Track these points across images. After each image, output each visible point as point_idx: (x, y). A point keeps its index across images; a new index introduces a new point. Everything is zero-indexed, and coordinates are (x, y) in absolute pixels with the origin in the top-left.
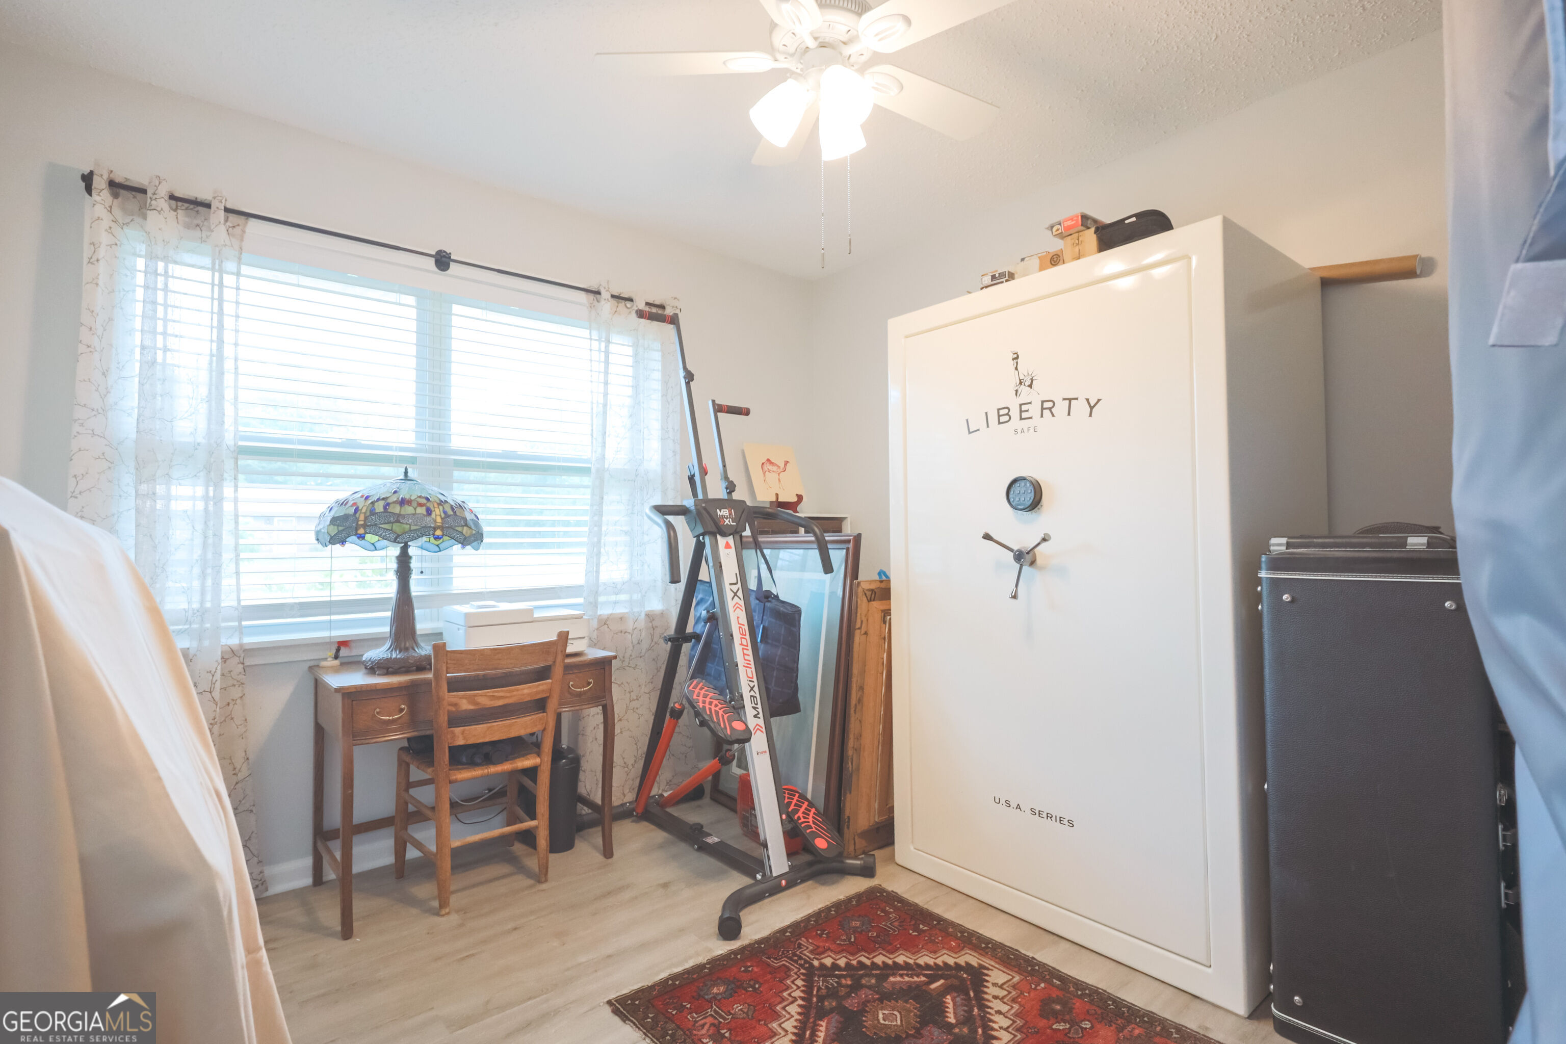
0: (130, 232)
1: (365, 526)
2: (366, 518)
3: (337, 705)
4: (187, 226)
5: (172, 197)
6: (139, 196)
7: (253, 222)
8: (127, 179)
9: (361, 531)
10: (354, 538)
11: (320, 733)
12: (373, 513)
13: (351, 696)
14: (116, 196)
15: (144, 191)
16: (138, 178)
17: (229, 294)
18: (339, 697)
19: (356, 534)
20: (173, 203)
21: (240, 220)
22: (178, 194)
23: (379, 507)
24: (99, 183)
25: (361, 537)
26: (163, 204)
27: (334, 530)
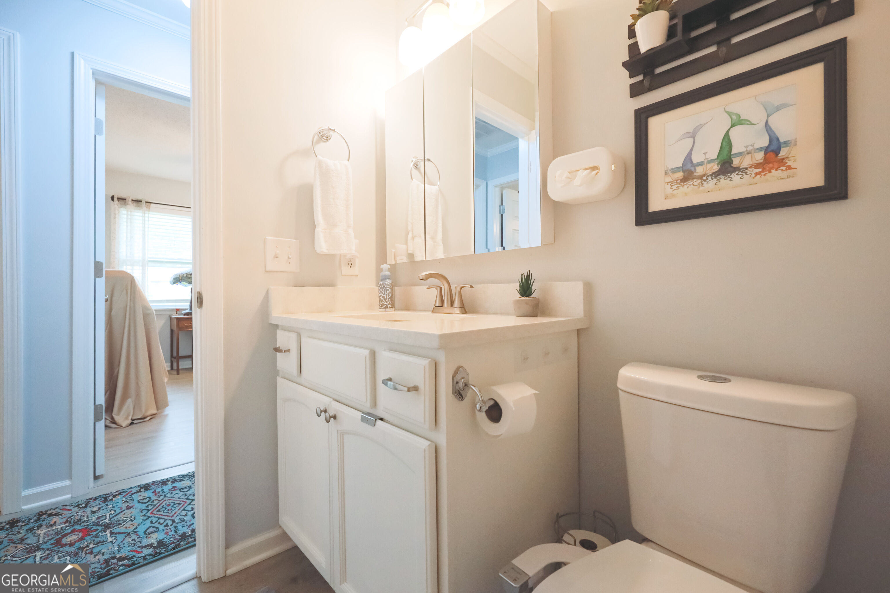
0: (122, 209)
1: (181, 280)
2: (182, 278)
3: (175, 322)
4: (136, 206)
5: (132, 200)
6: (124, 200)
7: (152, 204)
8: (121, 197)
9: (180, 281)
10: (179, 282)
11: (172, 331)
12: (183, 277)
13: (178, 319)
14: (119, 201)
15: (125, 199)
16: (124, 196)
17: (146, 219)
18: (175, 319)
19: (179, 281)
20: (132, 201)
21: (149, 204)
22: (134, 199)
23: (185, 276)
24: (115, 199)
25: (181, 282)
26: (130, 202)
27: (174, 281)
